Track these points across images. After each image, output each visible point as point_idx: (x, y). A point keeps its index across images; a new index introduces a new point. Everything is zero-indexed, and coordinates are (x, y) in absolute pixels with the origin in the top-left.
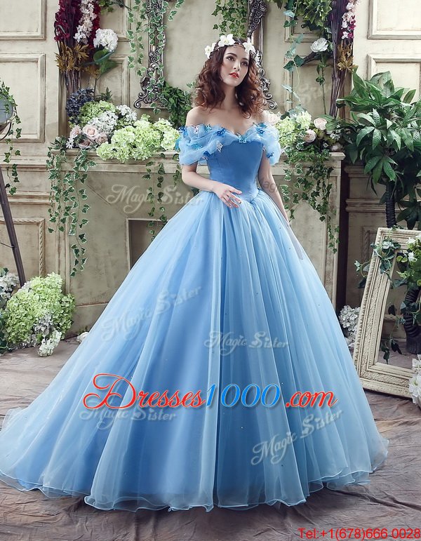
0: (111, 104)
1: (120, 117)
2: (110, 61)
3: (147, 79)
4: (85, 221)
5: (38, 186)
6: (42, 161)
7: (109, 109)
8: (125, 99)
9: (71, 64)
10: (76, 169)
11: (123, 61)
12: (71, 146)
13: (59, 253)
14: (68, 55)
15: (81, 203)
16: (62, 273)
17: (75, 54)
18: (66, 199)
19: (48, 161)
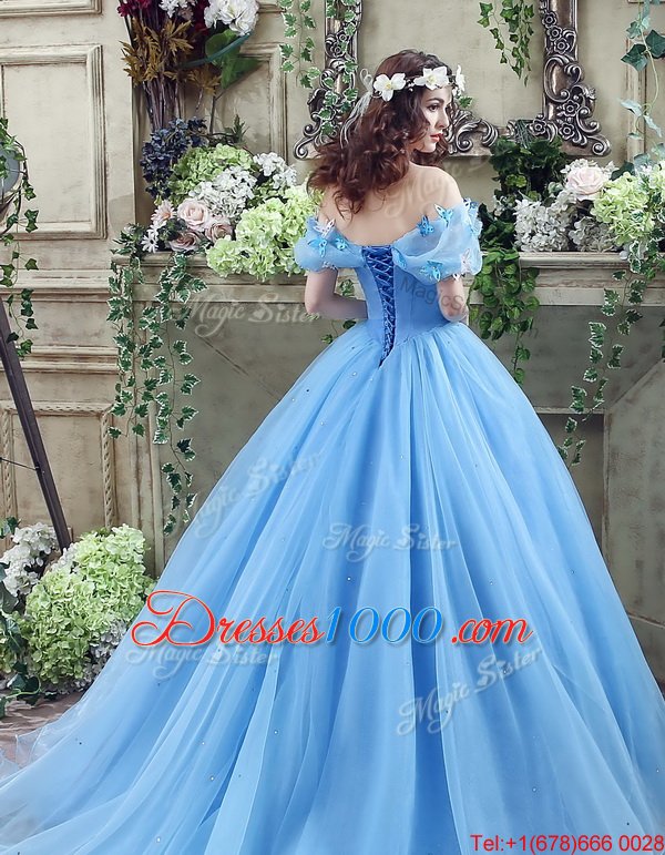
0: (242, 152)
1: (262, 180)
2: (243, 56)
3: (321, 95)
4: (188, 412)
5: (96, 334)
6: (100, 280)
7: (236, 162)
8: (276, 139)
9: (156, 65)
10: (164, 297)
11: (270, 55)
12: (152, 247)
13: (139, 482)
14: (147, 46)
15: (178, 371)
16: (146, 525)
17: (163, 42)
18: (147, 364)
19: (111, 280)
